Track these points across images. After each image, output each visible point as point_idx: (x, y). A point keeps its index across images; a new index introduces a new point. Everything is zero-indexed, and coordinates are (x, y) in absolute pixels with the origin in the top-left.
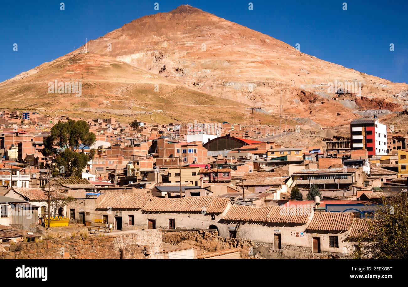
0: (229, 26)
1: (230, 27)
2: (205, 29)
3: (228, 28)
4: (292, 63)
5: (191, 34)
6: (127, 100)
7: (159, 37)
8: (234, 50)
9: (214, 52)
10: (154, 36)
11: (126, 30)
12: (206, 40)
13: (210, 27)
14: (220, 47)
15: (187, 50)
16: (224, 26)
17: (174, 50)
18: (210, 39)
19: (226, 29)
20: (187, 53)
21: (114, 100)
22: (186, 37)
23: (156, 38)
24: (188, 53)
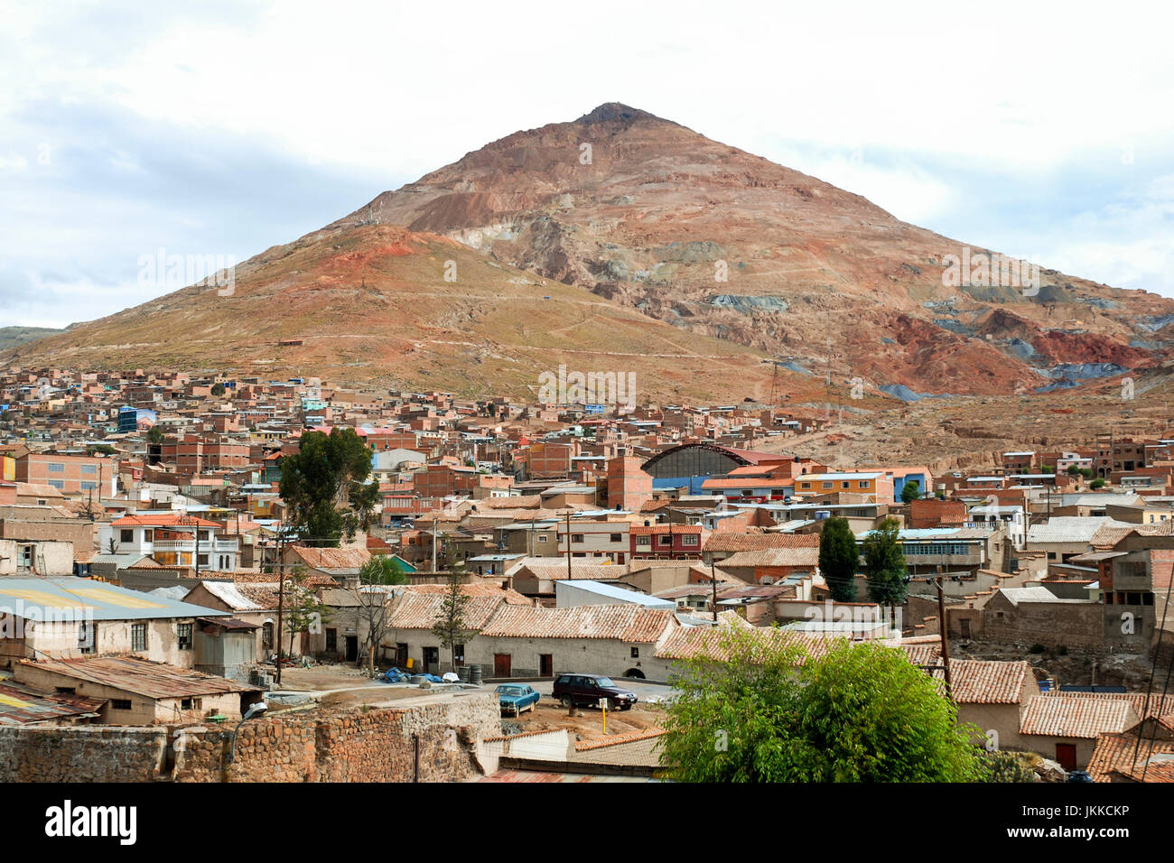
0: (721, 157)
1: (724, 159)
2: (663, 163)
3: (720, 161)
4: (876, 248)
5: (630, 177)
6: (471, 341)
7: (551, 185)
8: (736, 217)
9: (685, 221)
10: (540, 183)
11: (471, 168)
12: (667, 191)
13: (675, 159)
14: (700, 208)
15: (620, 217)
16: (710, 156)
17: (586, 216)
18: (677, 190)
19: (713, 163)
20: (620, 224)
21: (440, 342)
22: (618, 184)
23: (545, 187)
24: (623, 223)
